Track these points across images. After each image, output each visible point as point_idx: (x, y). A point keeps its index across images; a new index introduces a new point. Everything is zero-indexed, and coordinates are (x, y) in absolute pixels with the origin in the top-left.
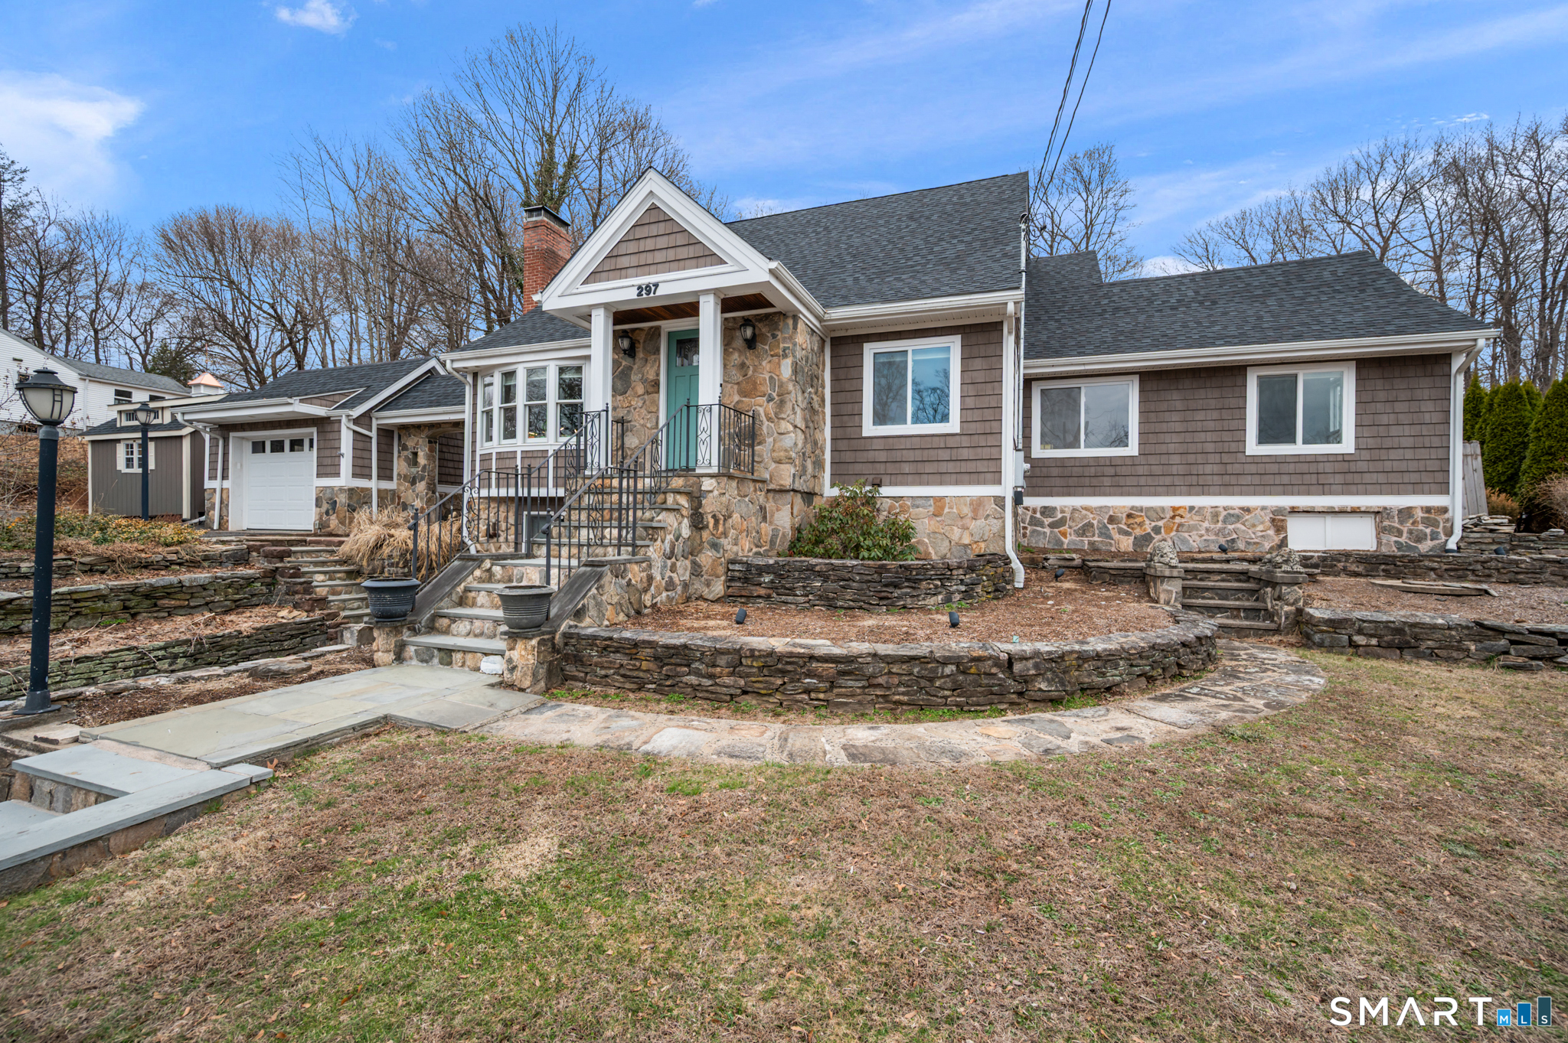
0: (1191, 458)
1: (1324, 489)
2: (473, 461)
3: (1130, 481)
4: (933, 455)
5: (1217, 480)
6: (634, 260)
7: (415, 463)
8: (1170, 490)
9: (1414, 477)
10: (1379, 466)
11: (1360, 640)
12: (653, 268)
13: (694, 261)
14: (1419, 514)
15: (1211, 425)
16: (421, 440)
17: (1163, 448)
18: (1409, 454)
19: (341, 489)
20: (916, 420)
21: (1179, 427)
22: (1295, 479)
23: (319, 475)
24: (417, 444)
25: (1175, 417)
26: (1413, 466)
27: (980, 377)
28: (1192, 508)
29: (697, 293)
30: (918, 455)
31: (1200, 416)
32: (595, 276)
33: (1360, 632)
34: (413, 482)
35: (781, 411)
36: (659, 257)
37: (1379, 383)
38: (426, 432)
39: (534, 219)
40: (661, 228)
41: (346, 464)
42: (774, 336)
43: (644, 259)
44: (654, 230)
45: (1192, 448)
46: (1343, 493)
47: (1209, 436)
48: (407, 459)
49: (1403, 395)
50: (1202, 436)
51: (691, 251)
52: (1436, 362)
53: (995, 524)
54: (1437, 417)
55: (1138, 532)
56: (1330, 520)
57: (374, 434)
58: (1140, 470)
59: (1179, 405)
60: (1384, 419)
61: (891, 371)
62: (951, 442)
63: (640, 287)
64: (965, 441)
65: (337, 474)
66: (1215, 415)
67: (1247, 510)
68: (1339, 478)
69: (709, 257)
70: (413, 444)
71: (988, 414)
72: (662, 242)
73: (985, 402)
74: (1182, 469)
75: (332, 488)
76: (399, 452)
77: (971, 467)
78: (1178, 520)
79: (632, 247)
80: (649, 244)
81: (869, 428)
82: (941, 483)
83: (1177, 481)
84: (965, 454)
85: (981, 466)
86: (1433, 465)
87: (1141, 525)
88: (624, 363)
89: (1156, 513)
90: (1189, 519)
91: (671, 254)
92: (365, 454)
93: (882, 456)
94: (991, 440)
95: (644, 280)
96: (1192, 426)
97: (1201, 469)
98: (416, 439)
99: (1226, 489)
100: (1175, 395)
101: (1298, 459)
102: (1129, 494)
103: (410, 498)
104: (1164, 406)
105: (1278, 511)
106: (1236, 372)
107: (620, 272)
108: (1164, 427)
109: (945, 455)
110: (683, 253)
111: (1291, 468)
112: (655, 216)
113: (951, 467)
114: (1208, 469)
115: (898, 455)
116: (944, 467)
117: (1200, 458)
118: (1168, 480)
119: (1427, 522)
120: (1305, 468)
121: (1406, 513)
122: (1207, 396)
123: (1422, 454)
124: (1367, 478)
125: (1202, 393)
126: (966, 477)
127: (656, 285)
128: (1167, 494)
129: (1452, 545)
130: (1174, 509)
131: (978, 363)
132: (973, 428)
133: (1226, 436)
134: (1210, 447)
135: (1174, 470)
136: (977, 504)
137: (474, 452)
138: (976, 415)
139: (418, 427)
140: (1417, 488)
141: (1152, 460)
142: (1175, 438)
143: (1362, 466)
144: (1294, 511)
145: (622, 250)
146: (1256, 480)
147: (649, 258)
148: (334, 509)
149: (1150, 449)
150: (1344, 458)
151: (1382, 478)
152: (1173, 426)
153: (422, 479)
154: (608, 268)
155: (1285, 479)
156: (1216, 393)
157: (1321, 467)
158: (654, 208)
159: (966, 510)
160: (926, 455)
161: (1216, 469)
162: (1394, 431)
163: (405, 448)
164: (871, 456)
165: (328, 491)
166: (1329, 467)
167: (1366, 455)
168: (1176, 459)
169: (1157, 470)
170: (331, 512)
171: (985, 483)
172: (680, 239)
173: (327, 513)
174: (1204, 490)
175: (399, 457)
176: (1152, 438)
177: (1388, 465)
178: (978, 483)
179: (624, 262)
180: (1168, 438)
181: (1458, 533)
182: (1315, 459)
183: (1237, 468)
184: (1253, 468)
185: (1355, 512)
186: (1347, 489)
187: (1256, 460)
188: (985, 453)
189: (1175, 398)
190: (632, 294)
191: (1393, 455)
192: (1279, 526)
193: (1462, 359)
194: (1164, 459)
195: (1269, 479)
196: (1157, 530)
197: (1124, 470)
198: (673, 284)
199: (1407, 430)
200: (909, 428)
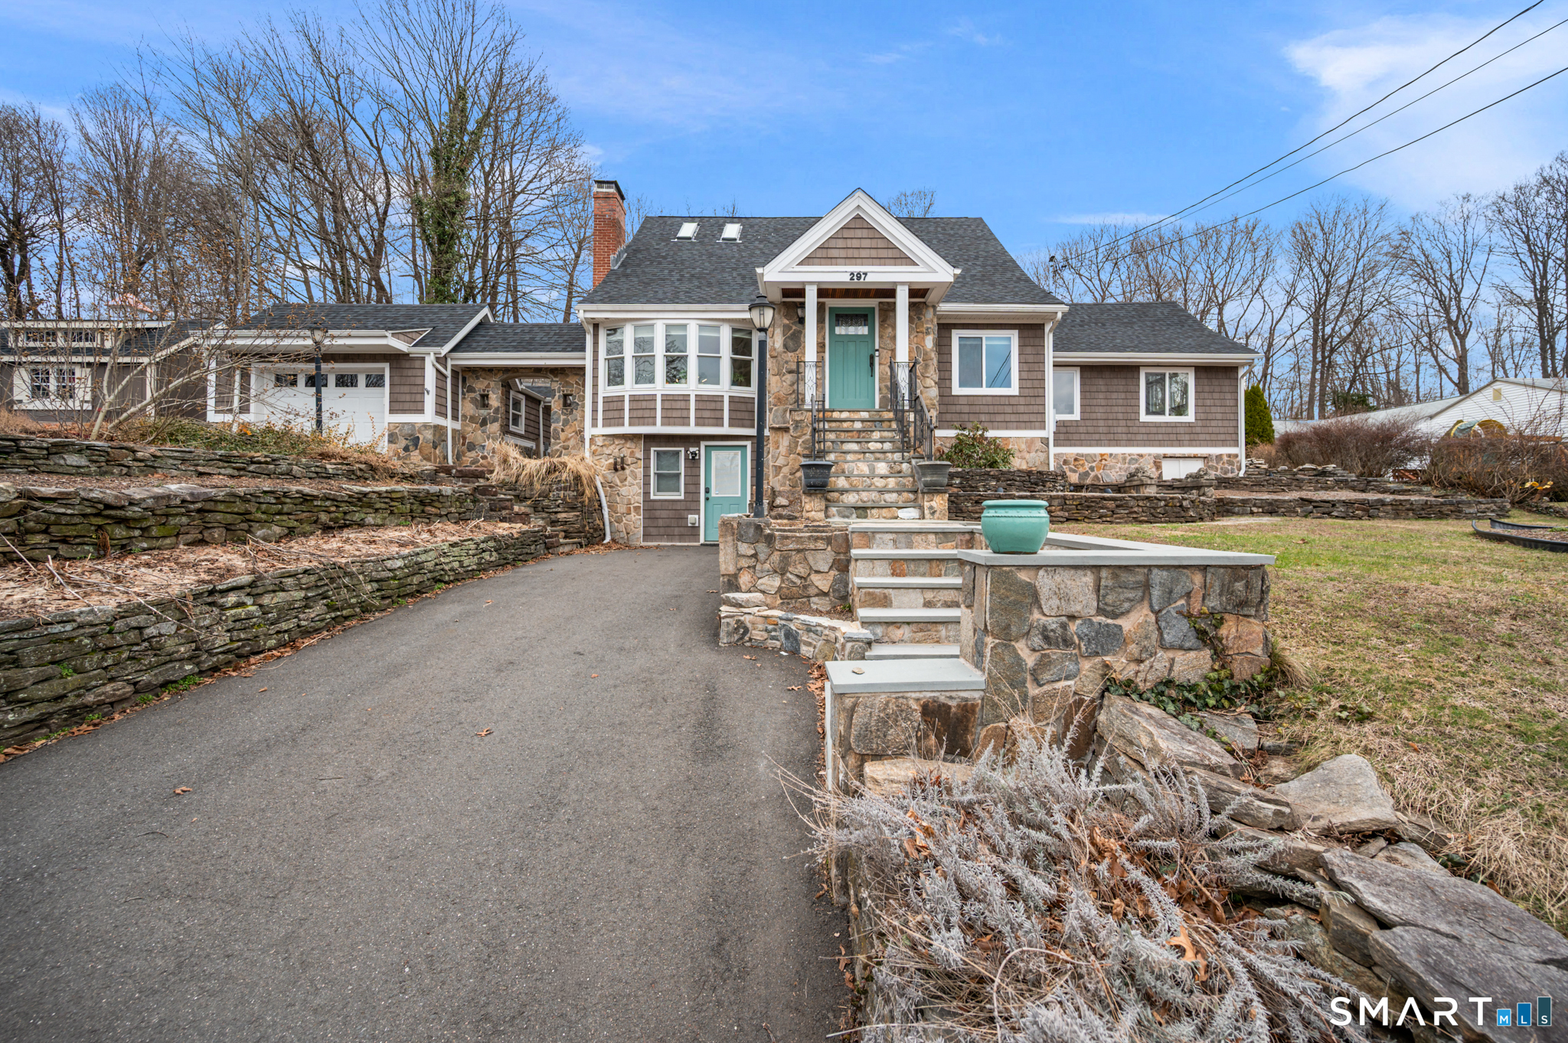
0: (1110, 423)
1: (1180, 443)
2: (595, 402)
3: (1076, 437)
4: (1000, 409)
5: (1124, 437)
6: (843, 253)
7: (485, 406)
8: (1098, 443)
9: (1222, 437)
10: (1206, 430)
11: (1255, 509)
12: (859, 261)
13: (892, 261)
14: (1225, 458)
15: (1121, 402)
16: (492, 384)
17: (1094, 416)
18: (1220, 423)
19: (426, 426)
20: (990, 385)
21: (1103, 402)
22: (1166, 437)
23: (392, 411)
24: (488, 386)
25: (1101, 396)
26: (1222, 430)
27: (1031, 359)
28: (1111, 455)
29: (895, 283)
30: (991, 409)
31: (1114, 396)
32: (808, 260)
33: (1255, 505)
34: (484, 423)
35: (926, 372)
36: (864, 253)
37: (1206, 381)
38: (500, 375)
39: (604, 190)
40: (865, 233)
41: (430, 401)
42: (919, 319)
43: (850, 253)
44: (859, 233)
45: (1111, 416)
46: (1189, 446)
47: (1120, 409)
48: (473, 401)
49: (1217, 389)
50: (1116, 409)
51: (890, 253)
52: (1230, 371)
53: (1042, 456)
54: (1232, 403)
55: (1081, 470)
56: (1182, 461)
57: (448, 373)
58: (1082, 430)
59: (1103, 388)
60: (1208, 402)
61: (972, 350)
62: (1012, 401)
63: (852, 274)
64: (1022, 401)
65: (421, 411)
66: (1123, 395)
67: (1141, 456)
68: (1187, 437)
69: (903, 259)
70: (483, 387)
71: (1036, 384)
72: (866, 243)
73: (1034, 375)
74: (1105, 430)
75: (413, 425)
76: (463, 394)
77: (1025, 418)
78: (1104, 462)
79: (840, 243)
80: (855, 243)
81: (957, 390)
82: (1007, 428)
83: (1103, 437)
84: (1022, 409)
85: (1033, 418)
86: (1231, 430)
87: (1083, 465)
88: (794, 328)
89: (1090, 458)
90: (1110, 462)
91: (874, 253)
92: (443, 394)
93: (966, 409)
94: (1039, 401)
95: (856, 269)
96: (1110, 402)
97: (1115, 430)
98: (486, 383)
99: (1130, 442)
100: (1101, 382)
101: (1167, 425)
102: (1075, 445)
103: (479, 438)
104: (1094, 388)
105: (1157, 457)
106: (1132, 369)
107: (830, 260)
108: (1094, 402)
109: (1008, 409)
110: (884, 253)
111: (1163, 430)
112: (858, 222)
113: (1013, 418)
114: (1120, 430)
115: (977, 409)
116: (1008, 418)
117: (1115, 423)
118: (1097, 437)
119: (1230, 463)
120: (1169, 430)
121: (1219, 457)
122: (1118, 383)
123: (1226, 423)
124: (1202, 437)
125: (1115, 381)
126: (1023, 425)
127: (865, 274)
128: (1097, 445)
129: (1241, 474)
130: (1102, 455)
131: (1029, 350)
132: (1026, 392)
133: (1129, 409)
134: (1120, 416)
135: (1101, 430)
136: (1030, 442)
137: (595, 394)
138: (1029, 384)
139: (490, 371)
140: (1224, 443)
141: (1088, 423)
142: (1101, 409)
143: (1198, 430)
144: (1165, 457)
145: (833, 244)
146: (1145, 437)
147: (856, 253)
148: (416, 445)
149: (1087, 416)
150: (1189, 425)
151: (1208, 437)
152: (1099, 402)
153: (495, 420)
154: (821, 255)
155: (1160, 437)
156: (1123, 382)
157: (1178, 430)
158: (858, 218)
159: (1023, 446)
160: (996, 409)
161: (1124, 430)
162: (1213, 409)
163: (471, 390)
164: (958, 408)
165: (406, 427)
166: (1182, 430)
167: (1200, 423)
168: (1101, 423)
169: (1091, 430)
170: (411, 448)
171: (1035, 428)
172: (881, 244)
173: (406, 449)
174: (1116, 443)
175: (463, 398)
176: (1088, 409)
177: (1211, 430)
178: (1031, 429)
179: (834, 253)
180: (1097, 409)
181: (1244, 469)
182: (1175, 425)
183: (1135, 430)
184: (1143, 430)
185: (1195, 457)
186: (1192, 443)
187: (1146, 425)
188: (1035, 409)
189: (1100, 383)
190: (846, 278)
191: (1213, 423)
192: (1158, 466)
193: (1246, 368)
194: (1095, 423)
195: (1152, 437)
196: (1092, 469)
197: (1072, 430)
198: (878, 275)
199: (1219, 409)
200: (984, 391)
